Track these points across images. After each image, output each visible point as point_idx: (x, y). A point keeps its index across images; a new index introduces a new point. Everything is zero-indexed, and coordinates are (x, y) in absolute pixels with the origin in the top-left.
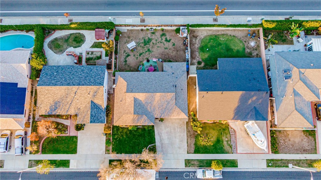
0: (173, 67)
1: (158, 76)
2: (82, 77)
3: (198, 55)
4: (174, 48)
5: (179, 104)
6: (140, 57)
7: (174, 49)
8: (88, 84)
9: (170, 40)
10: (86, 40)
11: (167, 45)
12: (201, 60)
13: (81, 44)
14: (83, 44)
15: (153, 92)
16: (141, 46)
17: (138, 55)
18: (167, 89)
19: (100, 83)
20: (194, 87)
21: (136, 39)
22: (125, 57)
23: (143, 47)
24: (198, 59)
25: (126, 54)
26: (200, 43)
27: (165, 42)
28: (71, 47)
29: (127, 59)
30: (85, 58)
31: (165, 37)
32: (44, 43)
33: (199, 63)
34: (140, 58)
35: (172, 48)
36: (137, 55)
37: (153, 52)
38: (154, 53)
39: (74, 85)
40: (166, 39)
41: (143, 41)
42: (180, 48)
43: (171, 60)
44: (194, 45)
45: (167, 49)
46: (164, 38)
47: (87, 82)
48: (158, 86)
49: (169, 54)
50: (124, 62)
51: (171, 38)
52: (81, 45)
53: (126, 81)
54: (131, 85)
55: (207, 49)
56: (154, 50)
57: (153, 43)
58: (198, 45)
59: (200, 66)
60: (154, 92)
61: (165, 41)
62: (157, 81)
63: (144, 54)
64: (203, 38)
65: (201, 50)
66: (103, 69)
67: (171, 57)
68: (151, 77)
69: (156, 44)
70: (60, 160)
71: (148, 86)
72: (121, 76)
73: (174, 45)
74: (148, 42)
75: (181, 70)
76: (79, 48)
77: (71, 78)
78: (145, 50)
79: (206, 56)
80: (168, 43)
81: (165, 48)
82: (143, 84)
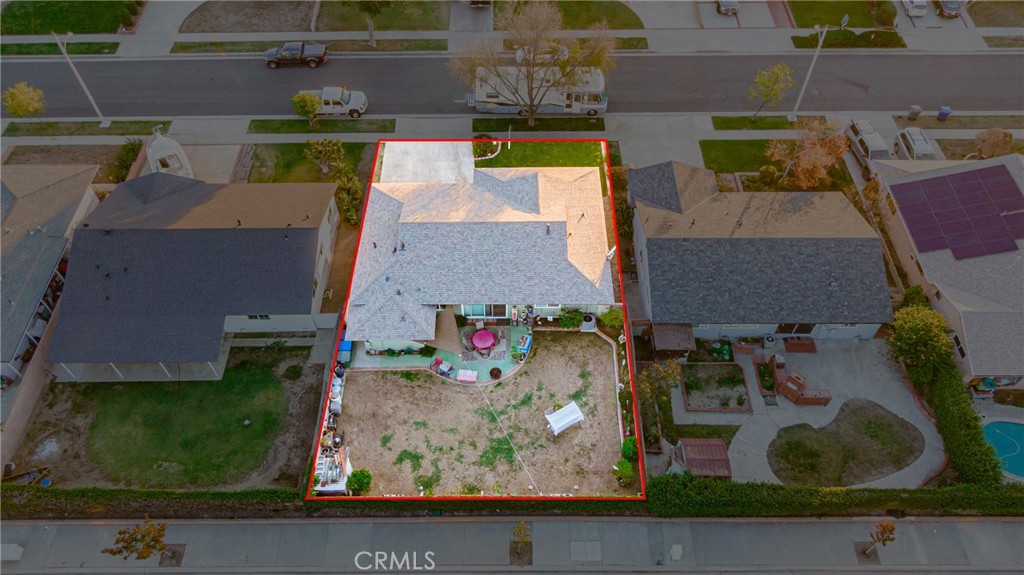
0: (398, 319)
1: (456, 286)
2: (731, 272)
3: (294, 401)
4: (387, 428)
5: (391, 208)
6: (527, 390)
7: (389, 423)
8: (702, 248)
9: (400, 460)
10: (766, 459)
11: (415, 441)
12: (287, 384)
13: (784, 441)
14: (774, 441)
15: (476, 224)
16: (527, 432)
17: (535, 398)
18: (426, 236)
19: (660, 247)
20: (330, 295)
21: (548, 465)
22: (589, 392)
23: (519, 429)
24: (296, 389)
25: (586, 404)
26: (271, 452)
27: (422, 449)
28: (821, 429)
29: (580, 383)
30: (749, 386)
31: (421, 472)
32: (942, 447)
33: (294, 373)
34: (526, 387)
35: (397, 426)
36: (540, 398)
37: (476, 412)
38: (470, 406)
39: (751, 242)
40: (416, 466)
41: (518, 456)
42: (363, 425)
43: (403, 381)
44: (299, 444)
45: (416, 423)
46: (427, 469)
47: (709, 254)
48: (458, 246)
49: (412, 403)
50: (589, 374)
51: (395, 469)
52: (779, 436)
53: (571, 266)
54: (553, 253)
55: (247, 422)
56: (471, 419)
57: (475, 447)
58: (284, 443)
59: (294, 362)
60: (470, 224)
61: (422, 457)
62: (462, 266)
63: (513, 402)
64: (255, 474)
65: (274, 422)
66: (663, 305)
67: (404, 390)
68: (483, 284)
69: (461, 442)
70: (741, 129)
71: (492, 246)
72: (593, 285)
73: (386, 440)
74: (496, 451)
75: (368, 311)
76: (785, 425)
77: (771, 267)
78: (509, 418)
79: (261, 400)
80: (410, 449)
81: (424, 424)
82: (511, 256)
